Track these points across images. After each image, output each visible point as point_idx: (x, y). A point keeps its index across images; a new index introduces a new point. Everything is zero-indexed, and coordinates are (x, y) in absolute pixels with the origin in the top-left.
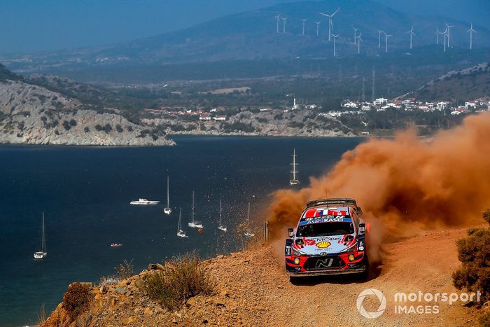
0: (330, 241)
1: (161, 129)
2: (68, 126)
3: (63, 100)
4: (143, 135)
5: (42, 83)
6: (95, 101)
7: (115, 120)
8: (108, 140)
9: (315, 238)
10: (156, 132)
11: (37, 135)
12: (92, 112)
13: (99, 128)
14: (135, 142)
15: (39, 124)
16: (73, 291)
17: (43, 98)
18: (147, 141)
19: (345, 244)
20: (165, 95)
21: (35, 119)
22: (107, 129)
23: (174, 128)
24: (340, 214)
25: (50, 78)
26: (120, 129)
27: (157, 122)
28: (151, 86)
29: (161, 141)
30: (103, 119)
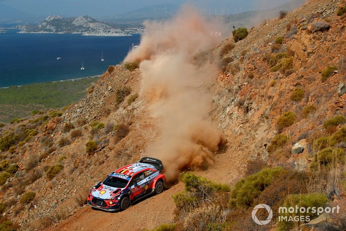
1: (129, 32)
2: (109, 32)
3: (108, 26)
4: (125, 33)
5: (103, 23)
6: (114, 26)
7: (119, 30)
8: (117, 35)
10: (128, 33)
11: (102, 34)
12: (114, 29)
13: (115, 32)
14: (123, 35)
15: (102, 32)
16: (111, 67)
17: (103, 26)
18: (126, 35)
20: (130, 25)
21: (101, 31)
22: (117, 32)
23: (132, 32)
25: (105, 22)
26: (120, 32)
27: (128, 31)
28: (127, 23)
29: (129, 35)
30: (117, 30)
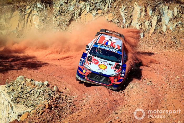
0: (107, 65)
9: (99, 59)
19: (115, 71)
24: (117, 47)
